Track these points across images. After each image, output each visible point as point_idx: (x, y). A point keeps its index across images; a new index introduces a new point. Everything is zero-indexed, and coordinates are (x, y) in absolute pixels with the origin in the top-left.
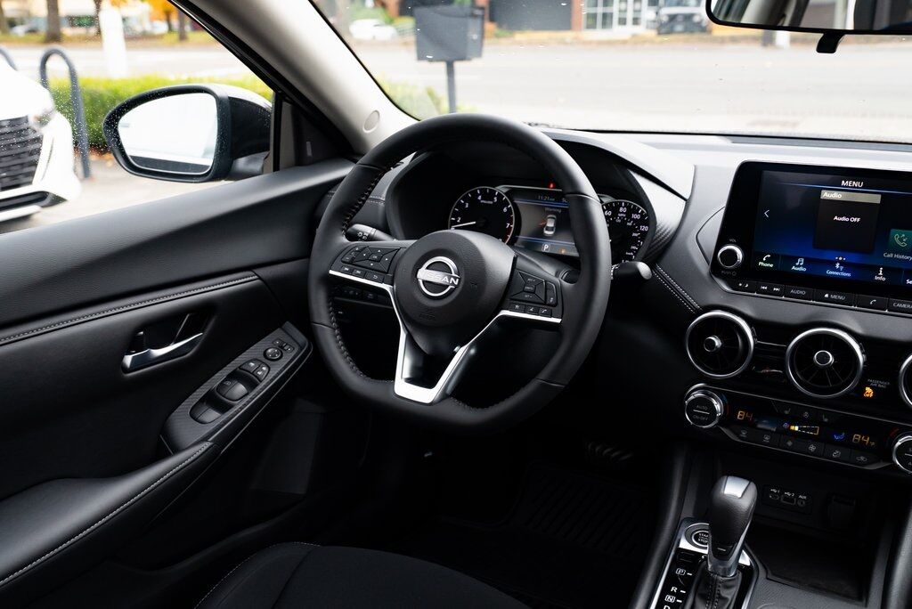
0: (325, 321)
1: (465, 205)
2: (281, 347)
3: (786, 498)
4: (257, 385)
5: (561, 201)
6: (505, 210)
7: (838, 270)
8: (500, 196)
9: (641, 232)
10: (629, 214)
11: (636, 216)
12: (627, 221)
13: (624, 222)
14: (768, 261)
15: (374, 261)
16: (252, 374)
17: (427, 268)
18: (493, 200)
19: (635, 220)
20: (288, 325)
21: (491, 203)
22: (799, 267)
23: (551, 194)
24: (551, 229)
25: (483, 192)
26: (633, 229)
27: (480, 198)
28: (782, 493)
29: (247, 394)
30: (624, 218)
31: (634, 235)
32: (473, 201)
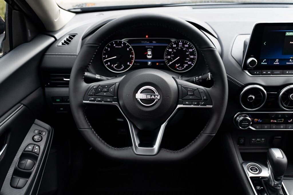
0: (86, 127)
1: (108, 49)
2: (40, 133)
3: (258, 141)
4: (37, 157)
5: (152, 43)
6: (128, 49)
7: (291, 62)
8: (124, 44)
9: (189, 52)
10: (183, 45)
11: (186, 46)
12: (183, 48)
13: (182, 49)
14: (265, 62)
15: (105, 92)
16: (31, 152)
17: (141, 93)
18: (121, 46)
19: (186, 47)
20: (37, 121)
21: (121, 47)
22: (277, 63)
23: (147, 40)
24: (150, 55)
25: (116, 43)
26: (186, 51)
27: (115, 45)
28: (256, 140)
29: (34, 164)
30: (181, 47)
31: (187, 53)
32: (112, 47)
